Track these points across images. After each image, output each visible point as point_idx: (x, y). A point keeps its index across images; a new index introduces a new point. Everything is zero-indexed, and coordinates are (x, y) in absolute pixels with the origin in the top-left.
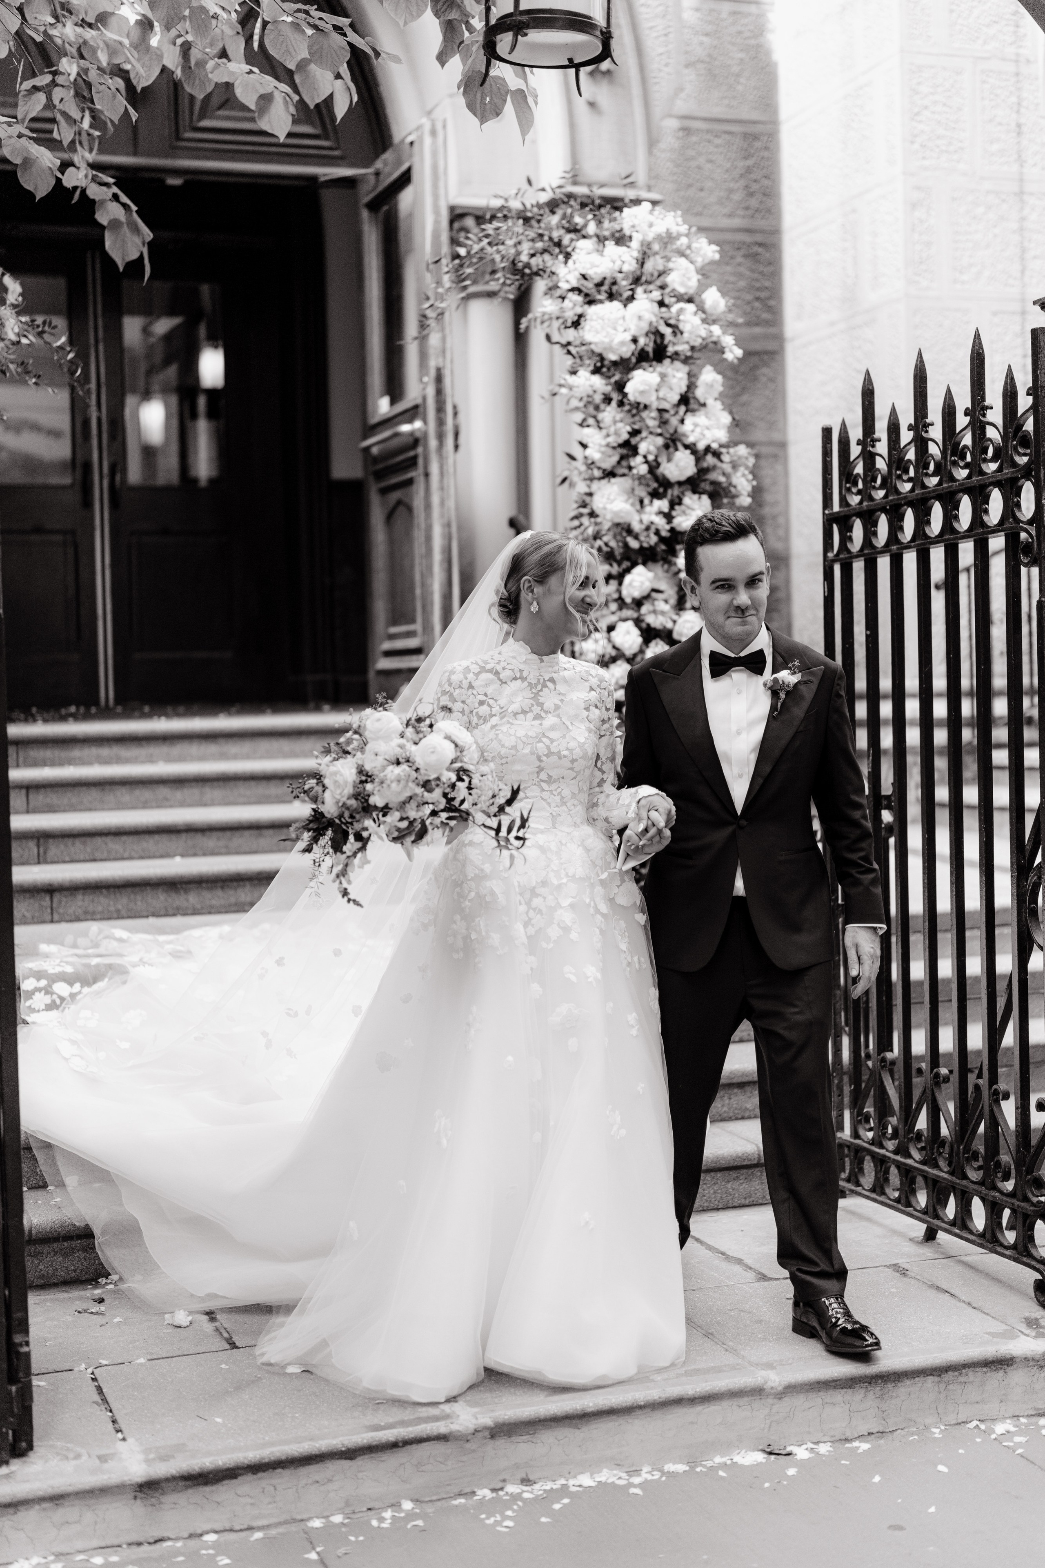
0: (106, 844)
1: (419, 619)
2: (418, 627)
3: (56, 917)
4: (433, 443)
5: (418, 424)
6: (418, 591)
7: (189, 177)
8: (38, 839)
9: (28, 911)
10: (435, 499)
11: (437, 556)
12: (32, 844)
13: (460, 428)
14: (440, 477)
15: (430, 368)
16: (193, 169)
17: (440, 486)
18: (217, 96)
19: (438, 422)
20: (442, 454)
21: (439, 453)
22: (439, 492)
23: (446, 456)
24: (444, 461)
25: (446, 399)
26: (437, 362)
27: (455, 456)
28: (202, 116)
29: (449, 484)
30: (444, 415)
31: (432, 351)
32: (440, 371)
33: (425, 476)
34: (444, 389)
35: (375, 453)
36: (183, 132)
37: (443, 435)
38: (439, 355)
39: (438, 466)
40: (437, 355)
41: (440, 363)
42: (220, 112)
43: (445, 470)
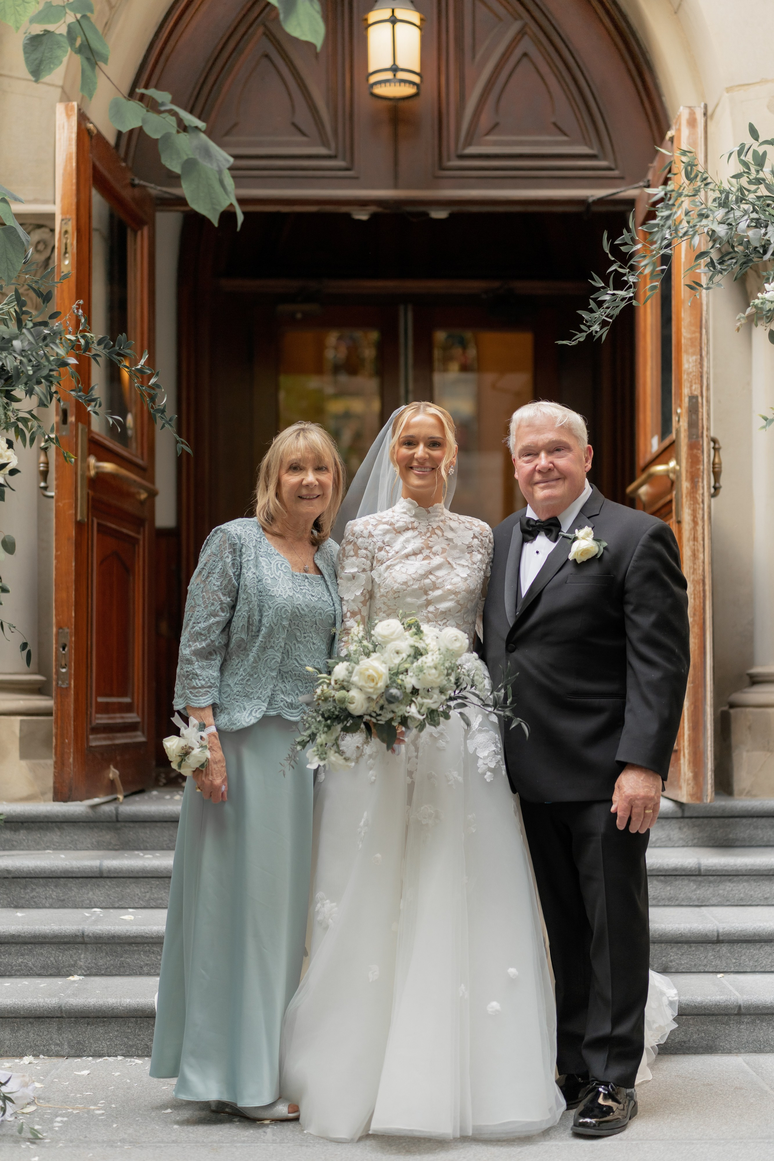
4: (685, 485)
5: (672, 464)
7: (456, 209)
10: (687, 553)
13: (720, 468)
14: (692, 525)
15: (683, 398)
16: (457, 199)
17: (692, 536)
18: (485, 121)
19: (690, 460)
20: (696, 498)
21: (690, 497)
22: (691, 543)
23: (700, 500)
24: (698, 506)
25: (702, 433)
26: (691, 390)
27: (710, 501)
28: (469, 142)
29: (703, 533)
30: (700, 452)
31: (685, 377)
32: (694, 400)
33: (677, 525)
34: (700, 422)
35: (644, 498)
36: (449, 160)
37: (698, 477)
38: (693, 382)
39: (690, 512)
40: (691, 382)
41: (695, 390)
42: (489, 138)
43: (700, 516)
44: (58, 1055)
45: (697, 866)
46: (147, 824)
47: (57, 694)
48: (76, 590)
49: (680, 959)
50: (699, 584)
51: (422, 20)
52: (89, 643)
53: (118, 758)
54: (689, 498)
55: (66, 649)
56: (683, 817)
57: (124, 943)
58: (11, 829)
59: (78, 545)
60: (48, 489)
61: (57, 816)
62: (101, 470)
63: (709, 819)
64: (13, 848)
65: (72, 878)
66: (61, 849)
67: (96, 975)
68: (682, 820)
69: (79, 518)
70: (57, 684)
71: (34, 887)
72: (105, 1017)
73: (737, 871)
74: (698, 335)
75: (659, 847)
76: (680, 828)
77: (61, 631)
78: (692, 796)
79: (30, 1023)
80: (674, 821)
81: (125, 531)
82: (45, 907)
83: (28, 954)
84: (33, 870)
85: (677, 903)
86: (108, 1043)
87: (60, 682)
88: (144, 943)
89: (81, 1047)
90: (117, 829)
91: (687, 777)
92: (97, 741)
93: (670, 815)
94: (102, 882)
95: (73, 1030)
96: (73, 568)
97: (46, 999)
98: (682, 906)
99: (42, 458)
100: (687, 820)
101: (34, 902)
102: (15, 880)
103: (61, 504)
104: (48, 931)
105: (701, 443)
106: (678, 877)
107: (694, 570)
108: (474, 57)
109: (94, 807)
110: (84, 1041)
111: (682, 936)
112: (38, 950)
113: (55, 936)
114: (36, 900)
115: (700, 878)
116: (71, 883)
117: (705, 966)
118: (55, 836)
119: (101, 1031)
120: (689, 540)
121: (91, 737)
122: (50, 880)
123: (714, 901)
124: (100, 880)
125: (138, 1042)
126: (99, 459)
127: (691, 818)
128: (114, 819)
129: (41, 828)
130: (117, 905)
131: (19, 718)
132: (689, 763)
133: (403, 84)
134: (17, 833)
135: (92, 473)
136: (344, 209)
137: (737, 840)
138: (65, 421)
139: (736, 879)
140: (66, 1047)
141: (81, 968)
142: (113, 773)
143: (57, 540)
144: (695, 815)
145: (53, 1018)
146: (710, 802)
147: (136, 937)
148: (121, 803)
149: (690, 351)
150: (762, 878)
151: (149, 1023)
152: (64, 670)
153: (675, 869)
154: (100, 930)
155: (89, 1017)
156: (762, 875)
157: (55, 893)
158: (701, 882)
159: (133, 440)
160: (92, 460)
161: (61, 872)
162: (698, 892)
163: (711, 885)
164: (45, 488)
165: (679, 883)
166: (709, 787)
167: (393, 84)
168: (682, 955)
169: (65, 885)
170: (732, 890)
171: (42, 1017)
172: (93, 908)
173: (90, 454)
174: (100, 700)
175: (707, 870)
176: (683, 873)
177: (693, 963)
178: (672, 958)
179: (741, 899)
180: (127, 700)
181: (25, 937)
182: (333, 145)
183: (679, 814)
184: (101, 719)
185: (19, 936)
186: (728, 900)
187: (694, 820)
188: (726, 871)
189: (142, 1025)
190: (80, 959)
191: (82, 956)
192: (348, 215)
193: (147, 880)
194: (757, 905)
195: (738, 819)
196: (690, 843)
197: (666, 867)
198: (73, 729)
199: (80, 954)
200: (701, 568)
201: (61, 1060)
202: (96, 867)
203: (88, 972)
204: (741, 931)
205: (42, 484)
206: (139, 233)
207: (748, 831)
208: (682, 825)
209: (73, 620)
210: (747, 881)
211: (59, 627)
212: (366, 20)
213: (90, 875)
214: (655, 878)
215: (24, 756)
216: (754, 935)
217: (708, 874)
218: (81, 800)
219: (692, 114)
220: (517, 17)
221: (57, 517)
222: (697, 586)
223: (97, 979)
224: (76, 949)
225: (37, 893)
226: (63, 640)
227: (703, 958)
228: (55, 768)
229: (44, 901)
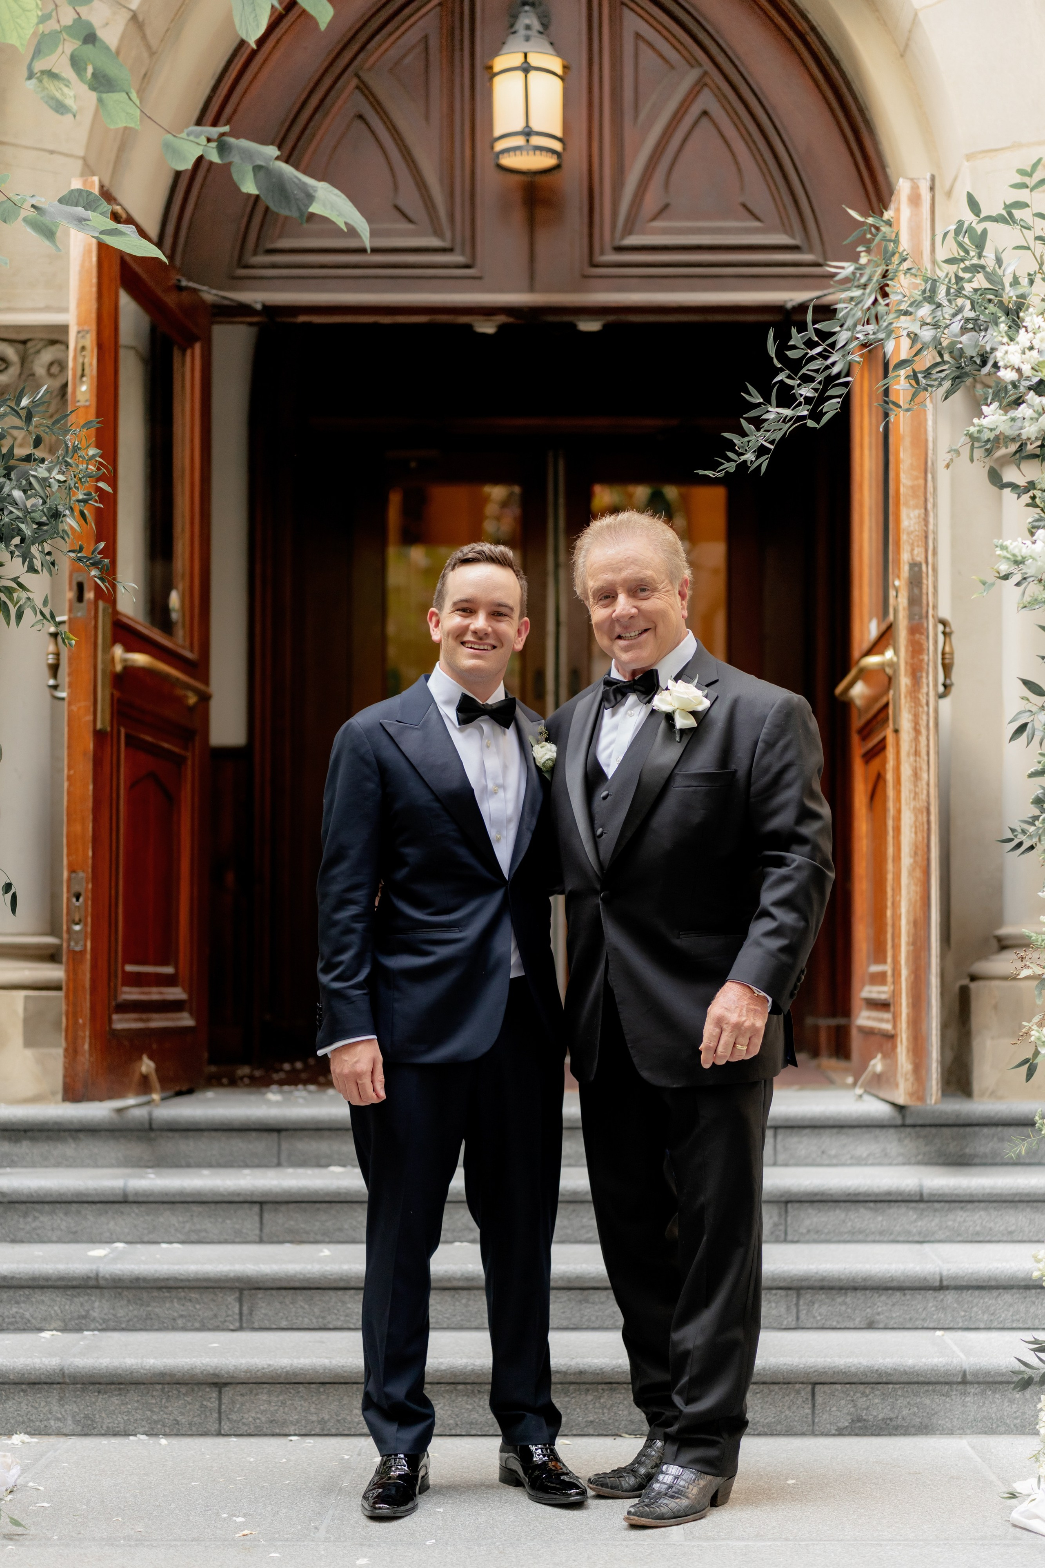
0: (344, 1303)
1: (889, 960)
2: (887, 968)
3: (226, 1426)
4: (904, 681)
5: (889, 654)
6: (889, 913)
7: (611, 318)
8: (241, 1290)
9: (182, 1414)
10: (906, 771)
11: (906, 861)
12: (231, 1299)
13: (952, 659)
14: (912, 734)
15: (902, 565)
16: (613, 305)
17: (913, 749)
18: (652, 201)
19: (911, 649)
20: (919, 699)
21: (911, 697)
22: (912, 758)
23: (924, 701)
24: (920, 709)
25: (927, 612)
26: (912, 554)
27: (937, 702)
28: (629, 230)
29: (928, 746)
30: (923, 637)
31: (904, 537)
32: (916, 569)
33: (895, 735)
34: (924, 597)
35: (859, 702)
36: (602, 253)
37: (920, 669)
38: (915, 544)
39: (910, 717)
40: (912, 544)
41: (918, 555)
42: (655, 224)
43: (923, 723)
44: (60, 1433)
45: (918, 1189)
46: (190, 1133)
47: (68, 959)
48: (95, 820)
49: (890, 1310)
50: (922, 813)
51: (565, 67)
52: (113, 892)
53: (155, 1046)
54: (909, 699)
55: (81, 899)
56: (904, 1126)
57: (152, 1288)
58: (10, 1139)
59: (97, 762)
60: (59, 688)
61: (71, 1123)
62: (129, 663)
63: (938, 1129)
64: (12, 1164)
65: (88, 1202)
66: (76, 1166)
67: (114, 1329)
68: (902, 1129)
69: (99, 726)
70: (69, 945)
71: (37, 1214)
72: (122, 1384)
73: (971, 1195)
74: (922, 482)
75: (873, 1165)
76: (900, 1140)
77: (73, 875)
78: (911, 1095)
79: (22, 1390)
80: (892, 1131)
81: (166, 745)
82: (50, 1241)
83: (24, 1302)
84: (36, 1192)
85: (891, 1238)
86: (126, 1418)
87: (72, 944)
88: (177, 1288)
89: (89, 1422)
90: (150, 1140)
91: (904, 1070)
92: (122, 1023)
93: (885, 1123)
94: (125, 1208)
95: (79, 1400)
96: (91, 792)
97: (44, 1359)
98: (898, 1242)
99: (52, 648)
100: (908, 1130)
101: (38, 1235)
102: (12, 1205)
103: (74, 708)
104: (51, 1271)
105: (925, 625)
106: (892, 1204)
107: (916, 794)
108: (636, 117)
109: (119, 1111)
110: (94, 1415)
111: (892, 1280)
112: (38, 1296)
113: (61, 1278)
114: (39, 1232)
115: (922, 1205)
116: (86, 1210)
117: (924, 1320)
118: (68, 1149)
119: (117, 1402)
120: (908, 755)
121: (115, 1017)
122: (58, 1205)
123: (941, 1235)
124: (123, 1205)
125: (165, 1416)
126: (128, 649)
127: (914, 1126)
128: (147, 1126)
129: (49, 1138)
130: (146, 1239)
131: (23, 993)
132: (908, 1051)
133: (538, 152)
134: (18, 1145)
135: (119, 668)
136: (463, 319)
137: (975, 1156)
138: (80, 598)
139: (970, 1206)
140: (70, 1422)
141: (94, 1319)
142: (147, 1066)
143: (69, 755)
144: (920, 1122)
145: (53, 1383)
146: (936, 1103)
147: (168, 1279)
148: (157, 1106)
149: (912, 503)
150: (1005, 1205)
151: (179, 1392)
152: (77, 928)
153: (889, 1193)
154: (120, 1270)
155: (100, 1384)
156: (1005, 1201)
157: (64, 1223)
158: (923, 1210)
159: (180, 625)
160: (118, 651)
161: (72, 1195)
162: (919, 1223)
163: (937, 1214)
164: (55, 687)
165: (894, 1211)
166: (934, 1083)
167: (524, 153)
168: (893, 1305)
169: (79, 1212)
170: (964, 1221)
171: (39, 1383)
172: (114, 1242)
173: (115, 641)
174: (129, 968)
175: (931, 1195)
176: (900, 1198)
177: (908, 1317)
178: (880, 1309)
179: (978, 1233)
180: (169, 970)
181: (21, 1279)
182: (448, 234)
183: (899, 1121)
184: (130, 993)
185: (13, 1278)
186: (959, 1235)
187: (918, 1129)
188: (957, 1195)
189: (170, 1394)
190: (93, 1308)
191: (97, 1304)
192: (469, 327)
193: (186, 1205)
194: (999, 1242)
195: (977, 1129)
196: (913, 1160)
197: (876, 1190)
198: (88, 1005)
199: (94, 1302)
200: (925, 792)
201: (62, 1439)
202: (119, 1189)
203: (104, 1326)
204: (972, 1274)
205: (52, 682)
206: (189, 352)
207: (990, 1145)
208: (903, 1135)
209: (90, 861)
210: (985, 1209)
211: (72, 871)
212: (490, 68)
213: (111, 1199)
214: (862, 1204)
215: (30, 1041)
216: (990, 1279)
217: (932, 1199)
218: (101, 1100)
219: (915, 188)
220: (693, 63)
221: (69, 725)
222: (920, 816)
223: (116, 1335)
224: (88, 1294)
225: (41, 1222)
226: (76, 888)
227: (920, 1310)
228: (65, 1057)
229: (50, 1234)
